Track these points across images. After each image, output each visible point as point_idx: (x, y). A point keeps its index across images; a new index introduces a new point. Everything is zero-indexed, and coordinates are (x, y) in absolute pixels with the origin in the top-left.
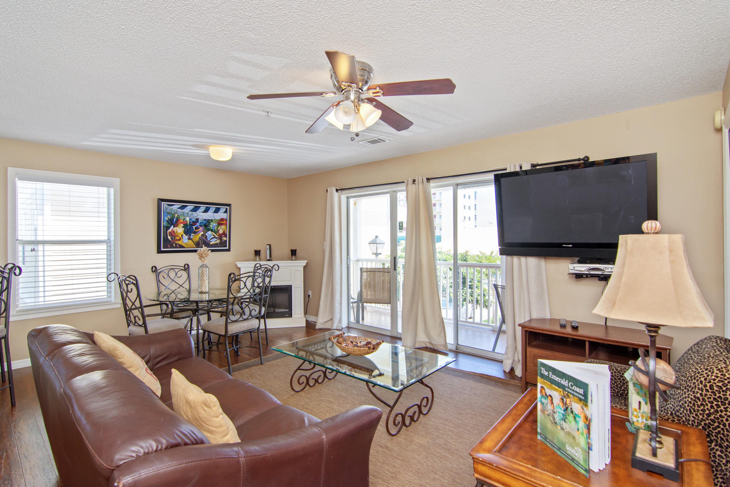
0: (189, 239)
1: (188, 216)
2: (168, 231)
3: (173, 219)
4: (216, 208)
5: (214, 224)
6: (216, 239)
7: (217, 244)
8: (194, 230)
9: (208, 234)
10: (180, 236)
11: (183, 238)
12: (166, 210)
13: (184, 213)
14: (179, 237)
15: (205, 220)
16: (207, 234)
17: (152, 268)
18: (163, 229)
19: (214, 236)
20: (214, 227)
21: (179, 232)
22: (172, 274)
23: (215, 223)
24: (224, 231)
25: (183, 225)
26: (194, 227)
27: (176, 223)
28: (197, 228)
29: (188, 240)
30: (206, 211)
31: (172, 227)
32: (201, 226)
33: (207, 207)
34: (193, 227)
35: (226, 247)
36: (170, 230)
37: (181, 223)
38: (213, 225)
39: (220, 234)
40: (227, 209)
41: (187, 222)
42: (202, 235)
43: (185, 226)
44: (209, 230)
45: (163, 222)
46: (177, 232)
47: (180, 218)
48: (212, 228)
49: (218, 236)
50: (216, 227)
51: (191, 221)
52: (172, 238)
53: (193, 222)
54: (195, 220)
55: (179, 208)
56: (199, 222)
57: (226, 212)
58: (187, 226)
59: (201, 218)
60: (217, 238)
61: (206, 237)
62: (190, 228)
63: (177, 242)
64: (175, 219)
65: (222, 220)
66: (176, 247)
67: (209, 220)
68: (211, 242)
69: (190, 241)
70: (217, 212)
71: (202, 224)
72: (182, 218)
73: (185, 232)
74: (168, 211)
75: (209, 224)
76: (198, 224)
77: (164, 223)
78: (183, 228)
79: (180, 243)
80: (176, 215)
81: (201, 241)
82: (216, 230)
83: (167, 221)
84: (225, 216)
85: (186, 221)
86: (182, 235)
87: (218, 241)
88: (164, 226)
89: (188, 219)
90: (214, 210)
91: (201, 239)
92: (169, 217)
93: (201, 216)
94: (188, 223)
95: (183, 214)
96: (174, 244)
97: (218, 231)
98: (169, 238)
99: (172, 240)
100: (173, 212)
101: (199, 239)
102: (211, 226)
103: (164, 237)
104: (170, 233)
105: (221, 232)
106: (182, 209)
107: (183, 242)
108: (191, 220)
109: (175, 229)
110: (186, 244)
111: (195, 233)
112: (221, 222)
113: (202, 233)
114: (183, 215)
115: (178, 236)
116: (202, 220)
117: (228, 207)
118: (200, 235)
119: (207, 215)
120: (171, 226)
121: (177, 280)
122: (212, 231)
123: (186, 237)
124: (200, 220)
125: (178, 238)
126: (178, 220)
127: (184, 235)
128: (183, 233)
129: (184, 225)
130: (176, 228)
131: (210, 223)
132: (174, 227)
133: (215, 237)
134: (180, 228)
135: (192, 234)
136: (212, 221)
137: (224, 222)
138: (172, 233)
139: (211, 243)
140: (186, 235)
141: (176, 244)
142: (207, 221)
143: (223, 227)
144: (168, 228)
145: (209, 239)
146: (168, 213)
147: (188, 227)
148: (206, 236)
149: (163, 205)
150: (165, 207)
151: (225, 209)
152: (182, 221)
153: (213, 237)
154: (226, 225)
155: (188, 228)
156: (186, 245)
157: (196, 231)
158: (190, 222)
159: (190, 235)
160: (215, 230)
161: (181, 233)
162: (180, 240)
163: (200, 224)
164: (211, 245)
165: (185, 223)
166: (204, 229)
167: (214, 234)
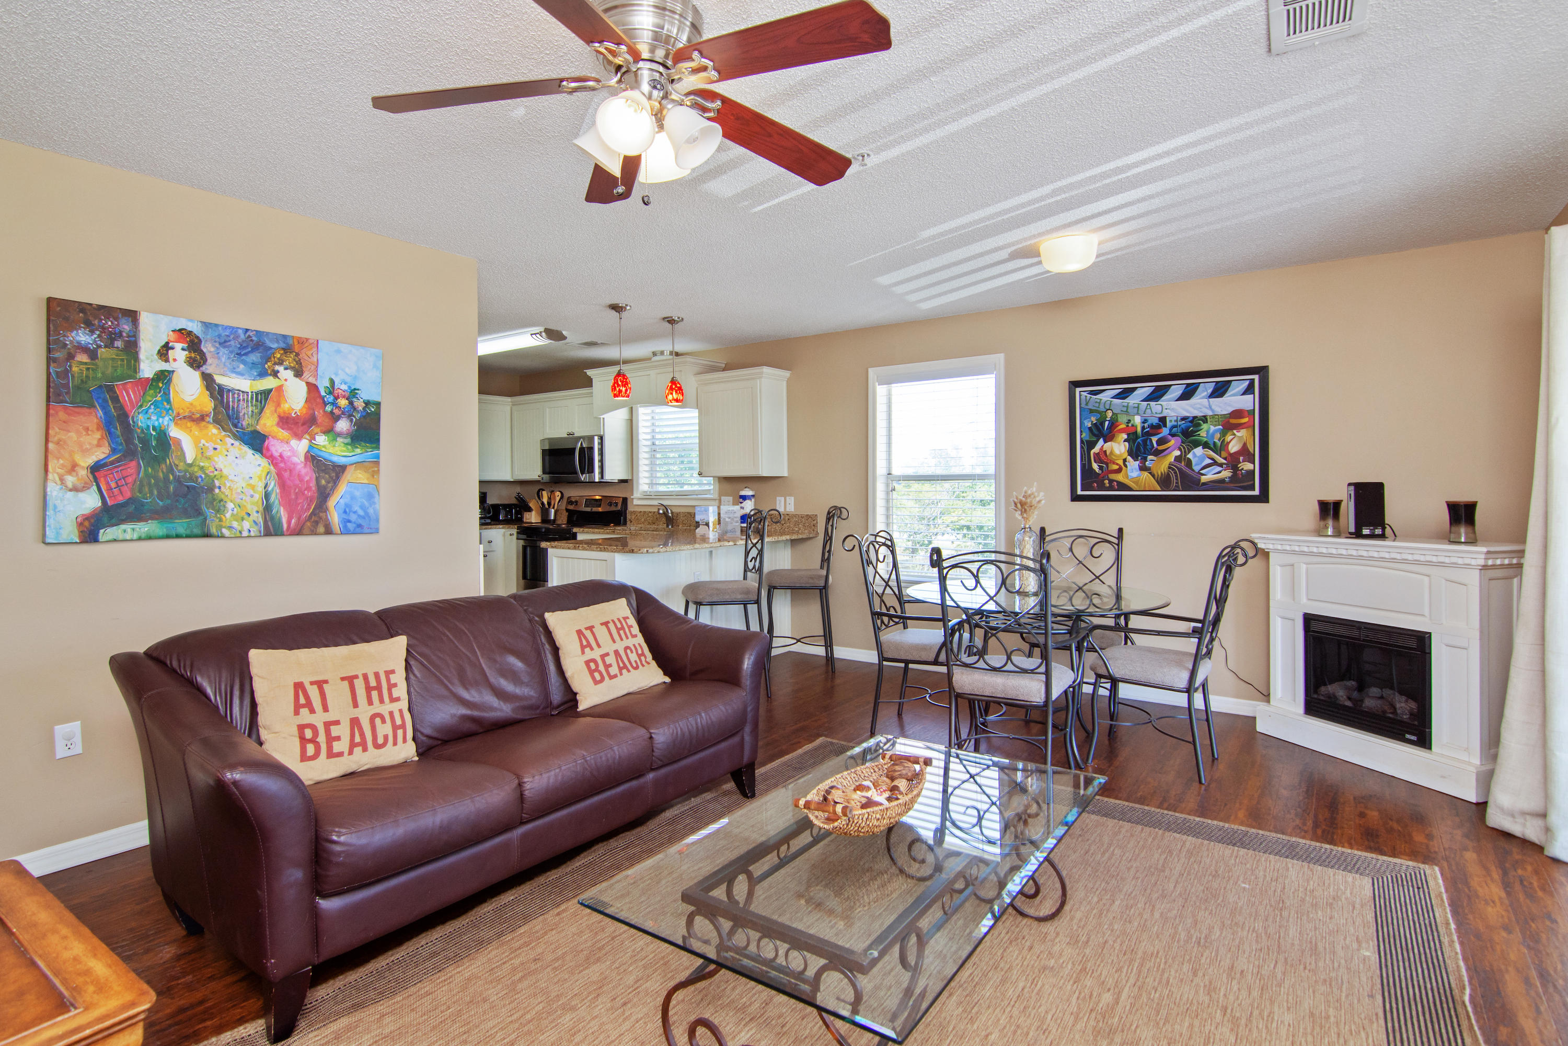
0: (1143, 468)
1: (1138, 414)
2: (1092, 452)
3: (1102, 424)
4: (1217, 382)
5: (1212, 428)
6: (1219, 469)
7: (1222, 481)
8: (1155, 445)
9: (1195, 455)
10: (1121, 462)
11: (1126, 466)
12: (1087, 404)
13: (1127, 407)
14: (1117, 464)
15: (1183, 419)
16: (1190, 456)
18: (1082, 447)
19: (1212, 459)
20: (1213, 435)
21: (1117, 452)
22: (1081, 549)
23: (1215, 426)
24: (1245, 444)
25: (1125, 436)
26: (1154, 439)
27: (1110, 432)
28: (1161, 441)
30: (1187, 395)
31: (1101, 441)
32: (1173, 435)
33: (1188, 385)
34: (1151, 440)
35: (1253, 489)
36: (1096, 449)
37: (1122, 431)
38: (1208, 432)
39: (1231, 455)
40: (1252, 381)
41: (1136, 427)
42: (1178, 459)
43: (1132, 437)
44: (1196, 444)
45: (1081, 432)
46: (1111, 453)
47: (1119, 420)
48: (1206, 439)
49: (1225, 459)
50: (1218, 435)
51: (1146, 425)
52: (1101, 468)
53: (1152, 426)
54: (1155, 421)
55: (1116, 397)
56: (1169, 424)
57: (1249, 390)
58: (1137, 437)
59: (1173, 414)
60: (1221, 465)
61: (1189, 463)
62: (1145, 442)
63: (1112, 476)
64: (1107, 423)
65: (1238, 414)
67: (1195, 418)
68: (1203, 477)
69: (1146, 474)
70: (1221, 395)
71: (1175, 430)
72: (1122, 419)
73: (1130, 453)
74: (1090, 407)
75: (1195, 429)
76: (1165, 432)
77: (1084, 435)
78: (1127, 444)
79: (1120, 477)
80: (1109, 414)
81: (1175, 473)
82: (1219, 443)
83: (1090, 428)
85: (1133, 426)
86: (1125, 460)
87: (1226, 474)
88: (1082, 441)
89: (1137, 420)
90: (1210, 391)
91: (1173, 470)
92: (1094, 419)
93: (1173, 409)
94: (1139, 429)
95: (1125, 409)
96: (1106, 482)
97: (1225, 445)
98: (1095, 466)
99: (1100, 472)
100: (1102, 409)
101: (1169, 468)
102: (1203, 433)
103: (1083, 466)
104: (1097, 455)
105: (1234, 447)
106: (1124, 398)
107: (1128, 477)
108: (1145, 421)
109: (1108, 446)
110: (1135, 480)
111: (1157, 453)
112: (1233, 421)
113: (1177, 453)
114: (1127, 411)
115: (1114, 463)
116: (1176, 421)
117: (1256, 377)
118: (1171, 458)
119: (1192, 406)
120: (1098, 440)
122: (1206, 445)
123: (1133, 465)
124: (1171, 421)
125: (1116, 467)
126: (1113, 424)
127: (1129, 458)
128: (1126, 455)
129: (1128, 435)
130: (1109, 443)
131: (1199, 425)
132: (1105, 442)
133: (1215, 463)
134: (1119, 443)
135: (1150, 457)
136: (1205, 419)
137: (1246, 420)
138: (1102, 456)
139: (1204, 479)
140: (1135, 459)
141: (1111, 481)
142: (1191, 422)
143: (1242, 433)
144: (1091, 445)
145: (1196, 468)
146: (1091, 411)
147: (1139, 440)
149: (1080, 395)
150: (1083, 397)
151: (1247, 382)
152: (1123, 426)
153: (1209, 461)
154: (1250, 430)
155: (1139, 443)
156: (1136, 483)
157: (1160, 448)
158: (1143, 428)
159: (1145, 459)
160: (1214, 443)
161: (1121, 455)
162: (1119, 471)
163: (1171, 430)
164: (1204, 484)
165: (1132, 430)
166: (1182, 442)
167: (1211, 453)
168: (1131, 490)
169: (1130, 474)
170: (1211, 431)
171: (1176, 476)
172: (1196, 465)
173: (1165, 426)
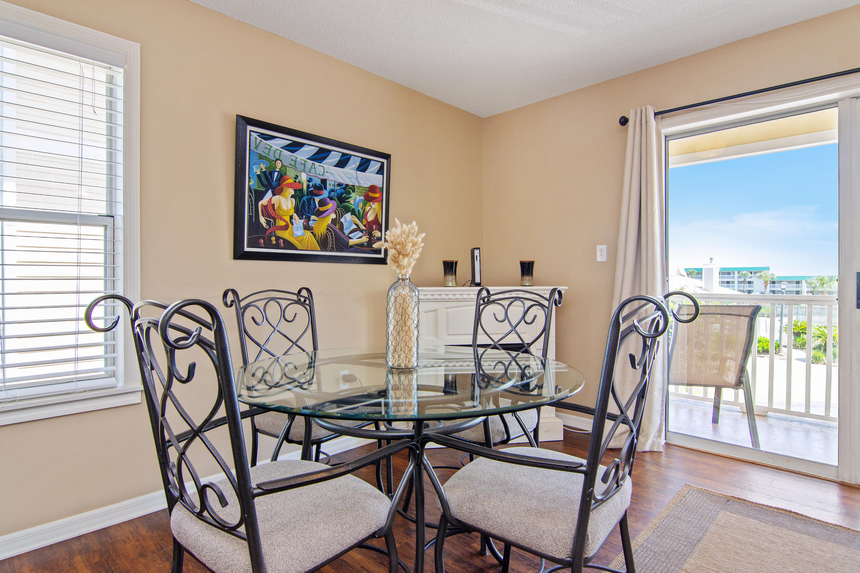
0: (307, 227)
1: (304, 171)
2: (260, 203)
3: (272, 173)
4: (362, 158)
5: (358, 198)
6: (361, 234)
7: (361, 245)
8: (317, 206)
9: (345, 220)
10: (287, 219)
11: (292, 224)
12: (256, 147)
13: (296, 161)
14: (284, 221)
15: (339, 185)
16: (342, 220)
17: (225, 295)
18: (250, 197)
19: (357, 225)
20: (358, 203)
21: (284, 207)
22: (273, 311)
23: (360, 196)
24: (377, 215)
25: (293, 192)
26: (317, 199)
27: (279, 185)
28: (323, 203)
29: (303, 231)
30: (342, 163)
31: (270, 193)
32: (331, 199)
33: (344, 155)
34: (314, 200)
35: (380, 253)
36: (264, 202)
37: (290, 185)
38: (355, 200)
39: (368, 223)
40: (383, 163)
41: (303, 185)
42: (334, 221)
43: (298, 195)
44: (347, 210)
45: (249, 178)
46: (279, 207)
47: (288, 174)
48: (353, 207)
49: (365, 226)
50: (361, 205)
51: (311, 184)
52: (268, 223)
53: (315, 186)
54: (318, 182)
55: (285, 148)
56: (329, 188)
57: (380, 171)
58: (303, 196)
59: (332, 179)
60: (362, 231)
62: (309, 200)
63: (279, 233)
64: (276, 174)
65: (373, 189)
66: (277, 246)
67: (347, 185)
68: (350, 240)
69: (309, 233)
70: (364, 170)
71: (332, 193)
72: (291, 173)
73: (296, 210)
74: (260, 151)
75: (347, 196)
76: (325, 194)
77: (252, 183)
78: (293, 200)
79: (285, 235)
81: (332, 235)
82: (361, 212)
83: (258, 176)
84: (378, 180)
85: (300, 182)
86: (291, 217)
87: (365, 239)
88: (250, 190)
89: (304, 177)
90: (358, 164)
91: (330, 231)
92: (263, 167)
93: (332, 174)
94: (305, 188)
95: (293, 163)
96: (273, 238)
97: (365, 214)
98: (263, 220)
99: (267, 227)
100: (272, 157)
101: (327, 229)
102: (352, 201)
103: (250, 217)
104: (265, 207)
105: (370, 217)
106: (293, 152)
107: (293, 236)
108: (310, 180)
109: (275, 200)
110: (300, 239)
111: (319, 214)
112: (371, 194)
113: (333, 216)
114: (295, 166)
115: (281, 219)
116: (334, 185)
117: (385, 161)
118: (329, 220)
119: (345, 174)
120: (267, 191)
121: (284, 327)
122: (353, 212)
123: (299, 222)
125: (283, 224)
126: (282, 177)
127: (295, 216)
128: (292, 212)
129: (295, 191)
130: (277, 197)
131: (349, 193)
132: (274, 194)
133: (358, 229)
134: (287, 198)
135: (313, 217)
136: (353, 188)
137: (377, 195)
138: (270, 209)
139: (351, 242)
140: (301, 216)
141: (278, 238)
142: (344, 189)
143: (375, 206)
144: (259, 195)
145: (347, 232)
146: (261, 157)
147: (304, 198)
148: (342, 225)
149: (250, 135)
150: (253, 138)
151: (380, 164)
152: (291, 181)
153: (354, 227)
154: (381, 203)
155: (304, 201)
156: (300, 242)
157: (322, 209)
158: (308, 187)
159: (308, 218)
160: (359, 211)
161: (288, 211)
162: (286, 228)
163: (330, 193)
164: (351, 247)
165: (299, 187)
166: (338, 207)
167: (357, 220)
168: (296, 249)
169: (295, 232)
170: (357, 200)
171: (332, 238)
172: (346, 229)
173: (326, 189)
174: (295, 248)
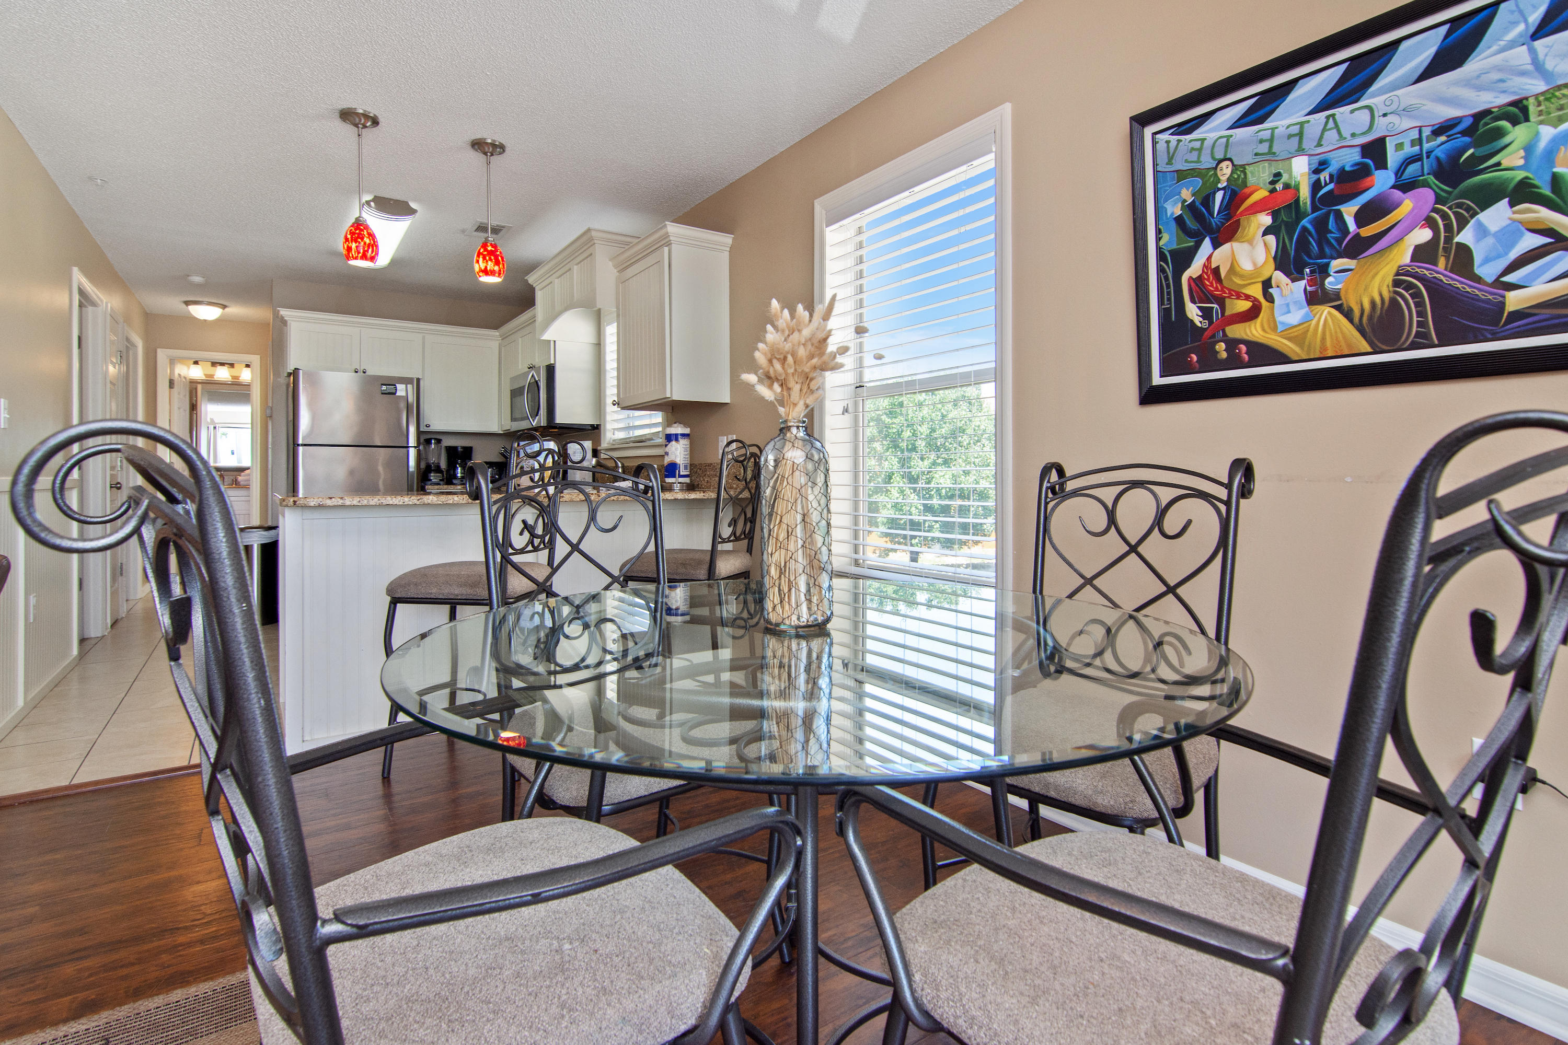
0: (1317, 296)
1: (1300, 151)
2: (1185, 276)
3: (1207, 201)
8: (1352, 226)
9: (1482, 231)
10: (1256, 291)
11: (1270, 299)
12: (1170, 162)
13: (1271, 140)
14: (1247, 297)
15: (1440, 130)
16: (1465, 237)
18: (1161, 270)
19: (1547, 233)
21: (1246, 265)
25: (1265, 220)
26: (1349, 211)
27: (1229, 217)
28: (1371, 212)
29: (1306, 309)
30: (1454, 53)
31: (1206, 246)
32: (1405, 186)
33: (1457, 22)
34: (1339, 216)
36: (1195, 269)
37: (1258, 207)
41: (1297, 189)
42: (1423, 253)
44: (1488, 195)
45: (1159, 232)
46: (1232, 270)
47: (1251, 180)
48: (1520, 175)
51: (1324, 176)
52: (1206, 314)
53: (1342, 177)
54: (1350, 158)
55: (1239, 123)
56: (1393, 158)
58: (1300, 215)
59: (1407, 123)
61: (1463, 258)
62: (1321, 225)
63: (1236, 331)
64: (1219, 196)
66: (1234, 362)
67: (1479, 117)
68: (1510, 295)
69: (1325, 312)
71: (1412, 169)
73: (1283, 262)
74: (1179, 165)
76: (1382, 181)
77: (1166, 238)
78: (1271, 239)
79: (1254, 331)
80: (1226, 170)
81: (1417, 295)
83: (1179, 220)
85: (1287, 186)
86: (1267, 284)
88: (1161, 256)
89: (1300, 169)
90: (1536, 16)
91: (1409, 287)
92: (1187, 195)
93: (1406, 111)
94: (1305, 193)
95: (1264, 148)
96: (1221, 347)
98: (1193, 311)
99: (1205, 324)
100: (1207, 162)
101: (1396, 283)
103: (1164, 315)
104: (1197, 282)
106: (1261, 120)
107: (1274, 328)
109: (1221, 257)
110: (1294, 333)
111: (1359, 247)
113: (1423, 235)
114: (1270, 152)
115: (1239, 296)
118: (1403, 255)
119: (1467, 83)
120: (1199, 245)
122: (1523, 194)
123: (1290, 291)
124: (1399, 146)
125: (1243, 306)
126: (1236, 194)
127: (1279, 277)
128: (1269, 270)
129: (1275, 215)
130: (1226, 247)
131: (1499, 133)
132: (1216, 245)
133: (1559, 243)
134: (1250, 242)
135: (1337, 264)
138: (1211, 285)
139: (1514, 300)
140: (1295, 275)
141: (1232, 344)
144: (1183, 259)
145: (1487, 271)
146: (1181, 175)
147: (1305, 222)
148: (1464, 252)
149: (1154, 143)
150: (1161, 146)
152: (1261, 194)
153: (1533, 241)
155: (1304, 229)
156: (1299, 340)
157: (1367, 231)
158: (1316, 187)
159: (1324, 271)
161: (1257, 270)
162: (1253, 314)
163: (1399, 172)
164: (1517, 315)
165: (1285, 199)
166: (1439, 200)
167: (1544, 214)
168: (1287, 360)
169: (1280, 318)
170: (1542, 144)
171: (1420, 304)
172: (1487, 260)
173: (1382, 164)
174: (1281, 358)
